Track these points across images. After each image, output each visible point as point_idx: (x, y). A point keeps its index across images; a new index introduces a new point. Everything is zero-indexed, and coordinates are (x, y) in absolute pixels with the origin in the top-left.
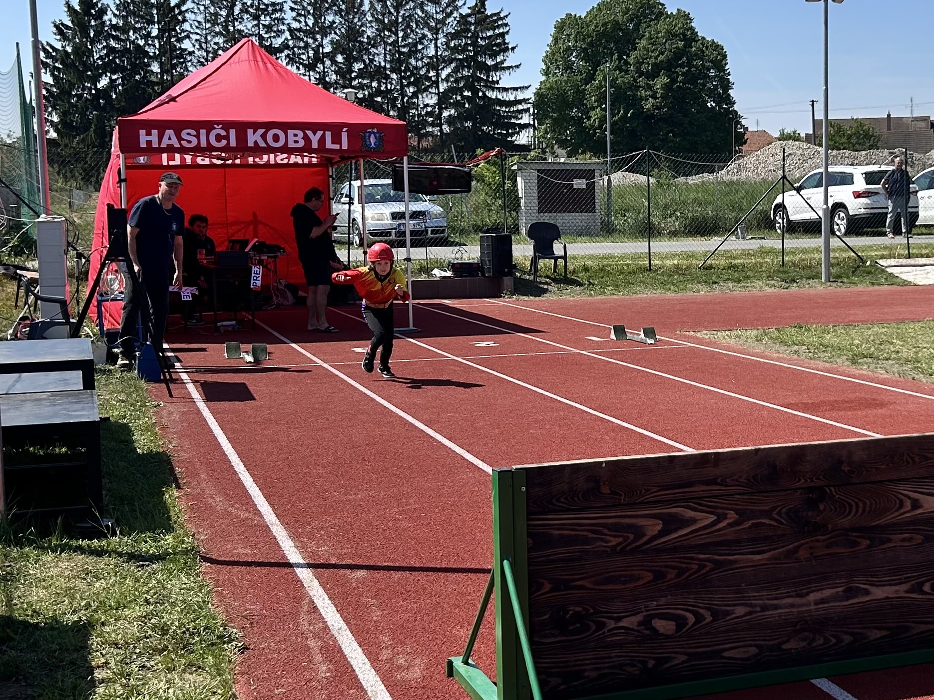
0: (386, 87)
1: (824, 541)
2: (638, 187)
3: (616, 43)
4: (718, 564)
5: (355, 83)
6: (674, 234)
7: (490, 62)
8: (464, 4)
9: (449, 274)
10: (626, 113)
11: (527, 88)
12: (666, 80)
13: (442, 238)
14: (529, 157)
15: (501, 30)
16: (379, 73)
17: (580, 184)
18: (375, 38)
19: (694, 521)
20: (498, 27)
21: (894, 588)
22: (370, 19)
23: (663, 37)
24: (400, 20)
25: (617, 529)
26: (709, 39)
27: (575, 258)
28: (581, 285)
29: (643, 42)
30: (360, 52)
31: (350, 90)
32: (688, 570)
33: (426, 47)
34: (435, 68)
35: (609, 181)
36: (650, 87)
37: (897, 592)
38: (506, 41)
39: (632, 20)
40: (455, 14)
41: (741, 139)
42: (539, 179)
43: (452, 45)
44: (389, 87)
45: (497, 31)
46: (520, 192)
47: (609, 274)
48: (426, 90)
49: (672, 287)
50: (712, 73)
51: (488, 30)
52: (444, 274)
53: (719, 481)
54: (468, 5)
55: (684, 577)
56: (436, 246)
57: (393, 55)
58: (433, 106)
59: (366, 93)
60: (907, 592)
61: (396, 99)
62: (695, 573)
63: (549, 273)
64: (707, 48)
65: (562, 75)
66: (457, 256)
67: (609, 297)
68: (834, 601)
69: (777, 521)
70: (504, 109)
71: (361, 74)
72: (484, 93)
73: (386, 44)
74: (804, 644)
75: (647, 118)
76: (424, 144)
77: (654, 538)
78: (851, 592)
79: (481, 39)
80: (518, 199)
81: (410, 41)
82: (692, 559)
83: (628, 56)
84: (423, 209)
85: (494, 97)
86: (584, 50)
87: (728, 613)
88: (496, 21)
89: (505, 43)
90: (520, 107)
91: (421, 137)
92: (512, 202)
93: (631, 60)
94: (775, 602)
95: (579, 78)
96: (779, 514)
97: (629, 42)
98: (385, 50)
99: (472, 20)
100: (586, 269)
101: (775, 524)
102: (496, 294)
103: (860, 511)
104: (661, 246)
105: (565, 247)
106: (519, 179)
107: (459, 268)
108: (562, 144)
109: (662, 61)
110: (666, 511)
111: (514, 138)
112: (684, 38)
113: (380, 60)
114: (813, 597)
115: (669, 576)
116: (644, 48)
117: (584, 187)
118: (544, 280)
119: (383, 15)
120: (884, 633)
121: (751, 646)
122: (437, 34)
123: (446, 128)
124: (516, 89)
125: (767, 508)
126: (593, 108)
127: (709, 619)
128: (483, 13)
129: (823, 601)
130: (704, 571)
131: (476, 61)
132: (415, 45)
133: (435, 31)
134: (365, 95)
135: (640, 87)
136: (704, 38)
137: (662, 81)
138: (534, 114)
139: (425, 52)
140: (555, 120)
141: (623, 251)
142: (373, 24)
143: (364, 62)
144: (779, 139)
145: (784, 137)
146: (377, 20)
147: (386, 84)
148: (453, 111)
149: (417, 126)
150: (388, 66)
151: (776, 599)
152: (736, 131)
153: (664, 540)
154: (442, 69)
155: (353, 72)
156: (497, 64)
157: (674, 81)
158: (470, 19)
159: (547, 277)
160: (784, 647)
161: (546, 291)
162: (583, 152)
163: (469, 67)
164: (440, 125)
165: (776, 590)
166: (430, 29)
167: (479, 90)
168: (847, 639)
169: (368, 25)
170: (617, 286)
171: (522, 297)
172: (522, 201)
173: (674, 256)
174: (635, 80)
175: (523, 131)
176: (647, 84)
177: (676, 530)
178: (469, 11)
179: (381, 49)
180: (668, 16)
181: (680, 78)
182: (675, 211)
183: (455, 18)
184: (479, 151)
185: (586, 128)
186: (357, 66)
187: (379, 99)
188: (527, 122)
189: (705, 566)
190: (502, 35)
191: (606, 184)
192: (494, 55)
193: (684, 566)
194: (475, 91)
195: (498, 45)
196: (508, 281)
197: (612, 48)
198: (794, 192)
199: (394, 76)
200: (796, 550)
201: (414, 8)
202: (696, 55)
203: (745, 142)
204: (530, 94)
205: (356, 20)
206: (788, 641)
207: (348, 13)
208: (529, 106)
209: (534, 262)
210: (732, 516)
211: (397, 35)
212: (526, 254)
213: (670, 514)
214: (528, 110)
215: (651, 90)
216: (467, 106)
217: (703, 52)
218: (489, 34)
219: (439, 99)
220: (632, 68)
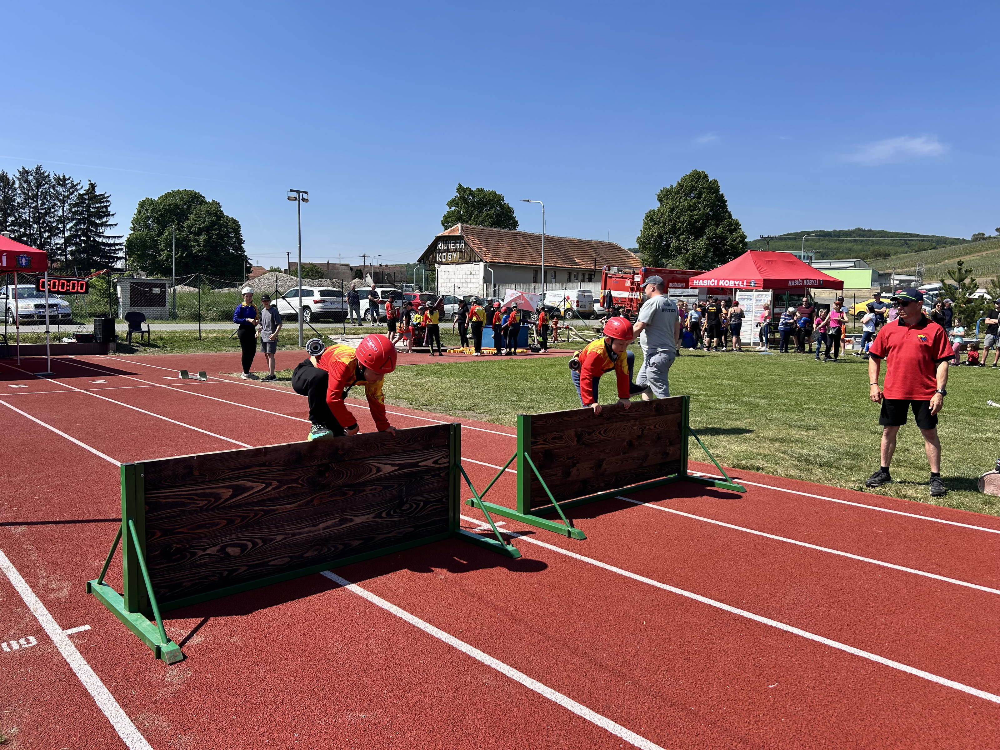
0: (30, 232)
1: (328, 494)
2: (191, 294)
3: (176, 215)
4: (266, 512)
5: (9, 229)
6: (213, 320)
7: (98, 222)
8: (82, 188)
9: (74, 340)
10: (183, 253)
11: (122, 237)
12: (206, 237)
13: (69, 319)
14: (125, 275)
15: (105, 204)
16: (26, 224)
17: (156, 291)
18: (22, 204)
19: (252, 488)
20: (103, 202)
21: (367, 516)
22: (19, 192)
23: (204, 214)
24: (39, 194)
25: (203, 496)
26: (230, 217)
27: (154, 332)
28: (159, 347)
29: (193, 216)
30: (12, 211)
31: (6, 232)
32: (248, 517)
33: (57, 211)
34: (63, 222)
35: (174, 290)
36: (196, 241)
37: (368, 518)
38: (109, 210)
39: (185, 204)
40: (76, 193)
41: (249, 270)
42: (131, 286)
43: (74, 210)
44: (32, 232)
45: (102, 205)
46: (119, 294)
47: (175, 341)
48: (56, 235)
49: (213, 349)
50: (232, 235)
51: (97, 203)
52: (70, 341)
53: (267, 464)
54: (84, 188)
55: (245, 521)
56: (65, 324)
57: (35, 214)
58: (62, 244)
59: (16, 235)
60: (373, 518)
61: (37, 239)
62: (252, 518)
63: (138, 341)
64: (229, 221)
65: (143, 231)
66: (79, 330)
67: (176, 354)
68: (334, 527)
69: (301, 484)
70: (107, 248)
71: (13, 223)
72: (94, 238)
73: (30, 207)
74: (316, 553)
75: (195, 257)
76: (55, 265)
77: (227, 500)
78: (343, 521)
79: (92, 208)
80: (117, 298)
81: (46, 206)
82: (251, 510)
83: (183, 223)
84: (56, 303)
85: (100, 241)
86: (157, 218)
87: (272, 540)
88: (102, 198)
89: (108, 212)
90: (117, 247)
91: (53, 262)
92: (114, 300)
93: (185, 225)
94: (300, 531)
95: (154, 233)
96: (302, 480)
97: (184, 215)
98: (29, 210)
99: (86, 197)
100: (161, 339)
101: (300, 486)
102: (105, 353)
103: (349, 475)
104: (207, 326)
105: (148, 326)
106: (118, 287)
107: (80, 338)
108: (143, 269)
109: (203, 227)
110: (235, 483)
111: (113, 265)
112: (216, 215)
113: (26, 216)
114: (322, 526)
115: (237, 522)
116: (193, 219)
117: (159, 293)
118: (135, 345)
119: (28, 190)
120: (360, 542)
121: (286, 557)
122: (64, 203)
123: (69, 257)
124: (115, 237)
125: (296, 478)
126: (163, 251)
127: (261, 544)
128: (94, 193)
129: (327, 527)
130: (258, 517)
131: (89, 220)
132: (50, 209)
133: (63, 202)
134: (15, 236)
135: (190, 240)
136: (228, 216)
137: (203, 238)
138: (126, 252)
139: (56, 213)
140: (139, 256)
141: (184, 328)
142: (22, 196)
143: (15, 217)
144: (270, 271)
145: (272, 270)
146: (24, 193)
147: (30, 230)
148: (74, 248)
149: (51, 255)
150: (31, 220)
151: (300, 529)
152: (246, 266)
153: (233, 500)
154: (67, 223)
155: (8, 222)
156: (103, 223)
157: (210, 238)
158: (85, 197)
159: (137, 343)
160: (305, 555)
161: (137, 351)
162: (157, 274)
163: (84, 224)
164: (66, 255)
165: (301, 524)
166: (59, 200)
167: (90, 237)
168: (341, 547)
169: (18, 196)
170: (181, 348)
171: (121, 354)
172: (120, 300)
173: (214, 331)
174: (187, 236)
175: (119, 261)
176: (195, 239)
177: (241, 494)
178: (85, 192)
179: (27, 210)
180: (207, 203)
181: (215, 237)
182: (213, 307)
183: (76, 195)
184: (92, 270)
185: (158, 261)
186: (10, 219)
187: (25, 239)
188: (121, 256)
189: (259, 514)
190: (106, 207)
191: (172, 291)
192: (100, 218)
193: (246, 515)
194: (88, 237)
195: (103, 212)
196: (112, 345)
197: (173, 219)
198: (281, 299)
199: (36, 226)
200: (312, 500)
201: (49, 188)
202: (223, 225)
203: (251, 272)
204: (123, 240)
205: (10, 192)
206: (307, 552)
207: (4, 188)
208: (123, 247)
209: (129, 334)
210: (275, 483)
211: (37, 202)
212: (124, 330)
213: (237, 485)
214: (122, 249)
215: (197, 242)
216: (83, 245)
217: (227, 223)
218: (97, 206)
219: (65, 240)
220: (186, 229)
